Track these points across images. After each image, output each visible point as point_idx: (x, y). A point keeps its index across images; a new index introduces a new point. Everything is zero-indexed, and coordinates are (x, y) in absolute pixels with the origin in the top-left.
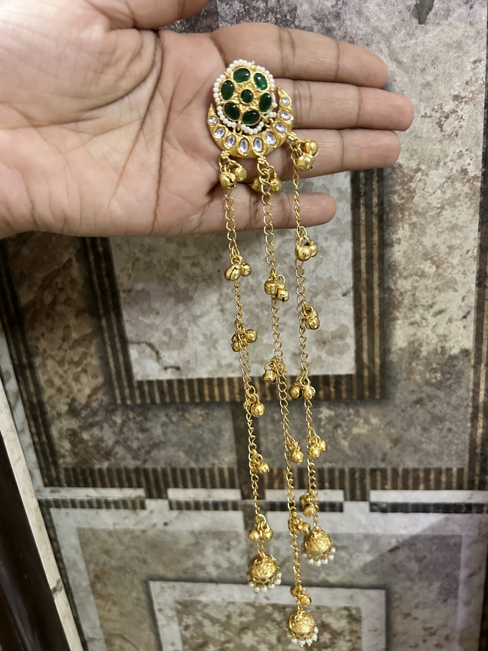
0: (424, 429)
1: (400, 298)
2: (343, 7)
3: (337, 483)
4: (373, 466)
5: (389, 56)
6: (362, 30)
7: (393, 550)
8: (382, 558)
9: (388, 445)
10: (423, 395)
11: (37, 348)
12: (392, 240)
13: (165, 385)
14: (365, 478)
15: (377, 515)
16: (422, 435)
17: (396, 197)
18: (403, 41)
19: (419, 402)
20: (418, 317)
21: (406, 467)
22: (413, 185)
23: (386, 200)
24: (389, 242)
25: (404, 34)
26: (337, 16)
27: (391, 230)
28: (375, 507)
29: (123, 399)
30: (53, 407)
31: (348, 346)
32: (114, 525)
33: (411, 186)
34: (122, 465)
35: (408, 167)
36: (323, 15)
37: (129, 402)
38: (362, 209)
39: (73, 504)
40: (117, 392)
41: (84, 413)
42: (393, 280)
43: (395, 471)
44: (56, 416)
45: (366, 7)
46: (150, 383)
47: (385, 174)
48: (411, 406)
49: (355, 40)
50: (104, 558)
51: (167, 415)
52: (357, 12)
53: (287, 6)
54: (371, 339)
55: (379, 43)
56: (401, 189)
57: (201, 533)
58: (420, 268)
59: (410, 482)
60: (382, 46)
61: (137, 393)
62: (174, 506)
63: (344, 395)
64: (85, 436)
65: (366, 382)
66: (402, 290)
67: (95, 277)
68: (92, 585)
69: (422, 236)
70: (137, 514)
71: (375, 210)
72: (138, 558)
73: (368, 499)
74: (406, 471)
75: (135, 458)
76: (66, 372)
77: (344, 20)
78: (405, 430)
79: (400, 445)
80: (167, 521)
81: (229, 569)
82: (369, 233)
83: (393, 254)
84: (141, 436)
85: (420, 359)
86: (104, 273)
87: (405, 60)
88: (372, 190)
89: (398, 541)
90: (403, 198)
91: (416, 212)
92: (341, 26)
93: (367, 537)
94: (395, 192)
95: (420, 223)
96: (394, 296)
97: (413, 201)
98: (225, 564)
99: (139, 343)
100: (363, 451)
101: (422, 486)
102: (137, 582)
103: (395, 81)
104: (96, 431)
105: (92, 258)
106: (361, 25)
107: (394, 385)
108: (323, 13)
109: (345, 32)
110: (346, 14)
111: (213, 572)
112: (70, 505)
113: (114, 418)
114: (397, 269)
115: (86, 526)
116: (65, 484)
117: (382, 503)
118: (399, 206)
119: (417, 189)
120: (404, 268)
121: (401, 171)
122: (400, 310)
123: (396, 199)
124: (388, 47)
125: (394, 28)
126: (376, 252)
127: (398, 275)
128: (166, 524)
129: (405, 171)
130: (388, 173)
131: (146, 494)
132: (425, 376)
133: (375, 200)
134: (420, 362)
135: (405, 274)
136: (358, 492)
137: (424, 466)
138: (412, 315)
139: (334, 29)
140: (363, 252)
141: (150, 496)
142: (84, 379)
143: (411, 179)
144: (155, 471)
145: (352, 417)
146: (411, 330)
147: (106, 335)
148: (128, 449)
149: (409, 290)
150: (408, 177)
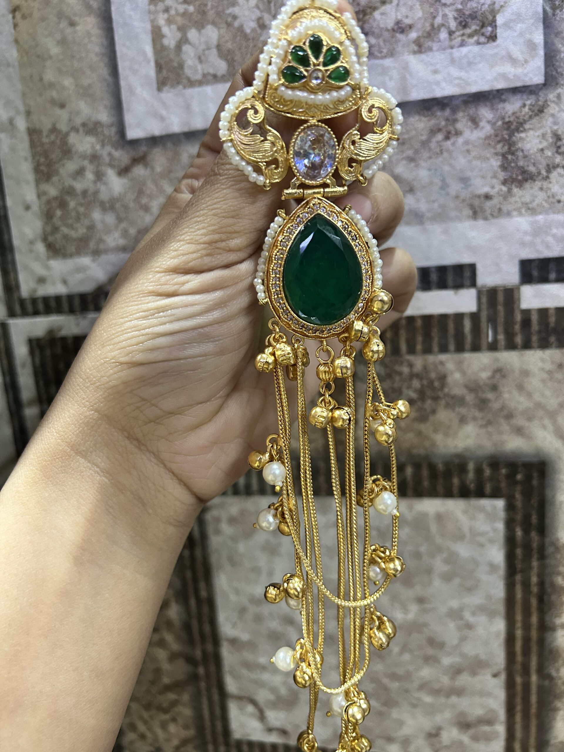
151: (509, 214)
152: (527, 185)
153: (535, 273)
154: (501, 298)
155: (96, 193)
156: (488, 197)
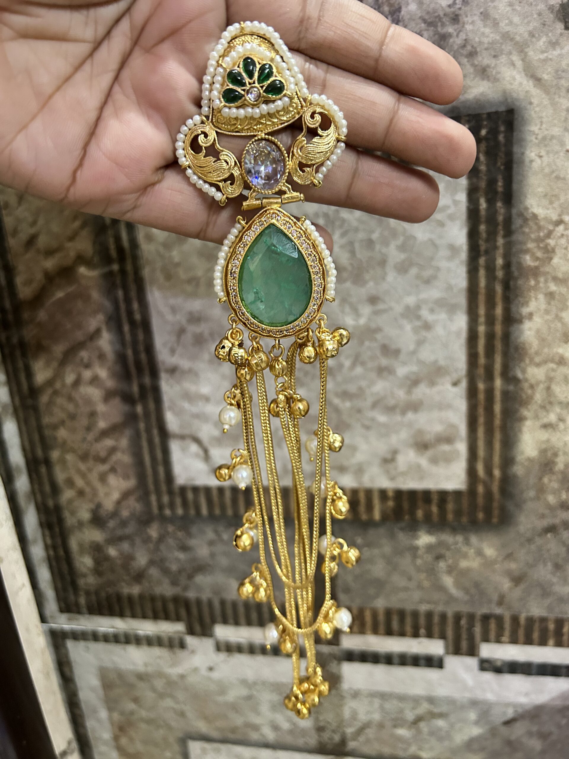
0: (557, 567)
1: (530, 392)
2: (463, 8)
3: (436, 629)
4: (485, 610)
5: (524, 70)
6: (487, 37)
7: (508, 723)
8: (493, 732)
9: (506, 584)
10: (557, 521)
11: (55, 438)
12: (521, 315)
13: (215, 493)
14: (473, 626)
15: (489, 676)
16: (554, 574)
17: (528, 257)
18: (543, 52)
19: (551, 529)
20: (552, 417)
21: (530, 614)
22: (551, 242)
23: (514, 260)
24: (518, 317)
25: (544, 43)
26: (455, 19)
27: (519, 302)
28: (486, 665)
29: (161, 507)
30: (73, 513)
31: (457, 452)
32: (146, 665)
33: (549, 244)
34: (158, 590)
35: (546, 219)
36: (436, 17)
37: (168, 512)
38: (482, 273)
39: (95, 637)
40: (153, 498)
41: (111, 524)
42: (520, 367)
43: (515, 619)
44: (76, 524)
45: (495, 7)
46: (196, 489)
47: (513, 227)
48: (540, 535)
49: (478, 50)
50: (131, 706)
51: (216, 532)
52: (481, 13)
53: (388, 6)
54: (489, 444)
55: (510, 53)
56: (535, 247)
57: (255, 683)
58: (558, 353)
59: (536, 635)
60: (515, 58)
61: (178, 501)
62: (223, 648)
63: (450, 517)
64: (112, 552)
65: (480, 501)
66: (533, 381)
67: (130, 352)
68: (116, 738)
69: (562, 310)
70: (174, 653)
71: (500, 274)
72: (173, 709)
73: (477, 653)
74: (530, 621)
75: (174, 583)
76: (90, 470)
77: (464, 23)
78: (531, 566)
79: (522, 586)
80: (212, 665)
81: (291, 732)
82: (491, 304)
83: (521, 332)
84: (181, 556)
85: (553, 473)
86: (141, 348)
87: (545, 77)
88: (496, 248)
89: (516, 711)
90: (537, 259)
91: (555, 279)
92: (460, 31)
93: (474, 703)
94: (527, 251)
95: (560, 293)
96: (522, 389)
97: (551, 263)
98: (286, 726)
99: (182, 437)
100: (473, 591)
101: (551, 642)
102: (171, 740)
103: (531, 103)
104: (125, 546)
105: (126, 328)
106: (487, 31)
107: (519, 506)
108: (436, 14)
109: (466, 40)
110: (467, 16)
111: (270, 735)
112: (90, 637)
113: (148, 530)
114: (526, 354)
115: (109, 665)
116: (85, 610)
117: (497, 660)
118: (532, 269)
119: (557, 247)
120: (537, 353)
121: (536, 224)
122: (529, 407)
123: (528, 260)
124: (523, 60)
125: (532, 34)
126: (498, 329)
127: (527, 361)
128: (211, 669)
129: (542, 223)
130: (518, 226)
131: (187, 629)
132: (560, 496)
133: (500, 261)
134: (554, 477)
135: (537, 360)
136: (464, 644)
137: (556, 615)
138: (545, 413)
139: (450, 35)
140: (482, 329)
141: (191, 632)
142: (113, 480)
143: (549, 234)
144: (199, 602)
145: (460, 545)
146: (544, 435)
147: (142, 426)
148: (166, 571)
149: (541, 382)
150: (546, 231)
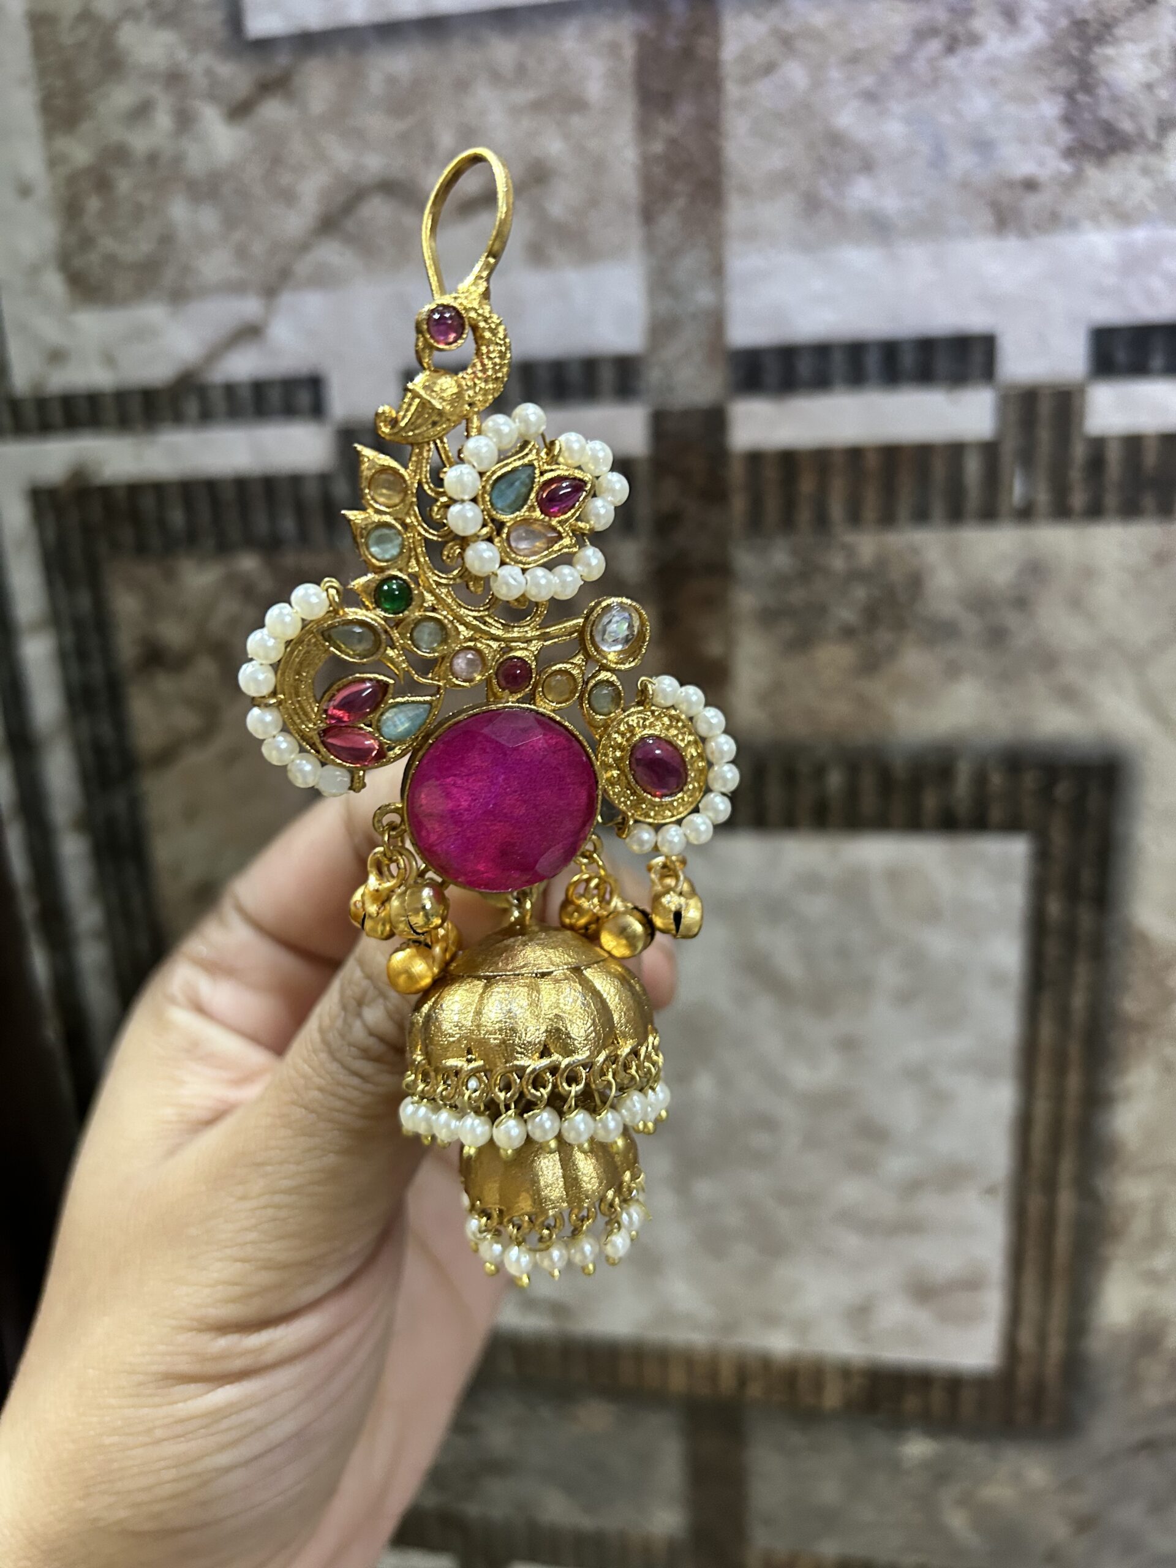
0: (1156, 1506)
1: (1119, 1220)
9: (1061, 1530)
10: (1161, 1433)
12: (1111, 1091)
16: (1148, 1517)
17: (1129, 999)
19: (1150, 1446)
20: (1161, 1263)
23: (1107, 1001)
24: (1107, 1094)
31: (984, 1307)
33: (1167, 983)
35: (1165, 940)
48: (1127, 1455)
52: (1068, 598)
55: (1117, 671)
63: (967, 1411)
66: (1127, 1203)
71: (1079, 1020)
77: (1036, 613)
79: (1091, 1536)
83: (1112, 1121)
85: (1158, 1355)
92: (1028, 625)
94: (1129, 989)
107: (1092, 1404)
108: (986, 595)
109: (1035, 642)
110: (1040, 600)
114: (1116, 1155)
118: (1137, 1020)
122: (1122, 1242)
125: (1154, 644)
126: (1071, 1112)
127: (1119, 1168)
132: (1168, 1392)
133: (1079, 1001)
134: (1159, 1362)
138: (1146, 1255)
145: (979, 1460)
146: (1145, 1293)
149: (1143, 1203)
150: (1162, 963)
151: (1073, 225)
152: (1115, 161)
153: (1121, 356)
154: (1045, 409)
155: (178, 159)
156: (1030, 185)
